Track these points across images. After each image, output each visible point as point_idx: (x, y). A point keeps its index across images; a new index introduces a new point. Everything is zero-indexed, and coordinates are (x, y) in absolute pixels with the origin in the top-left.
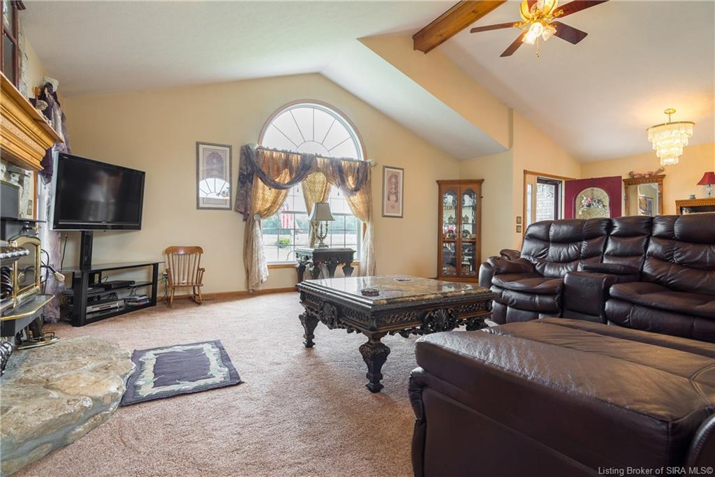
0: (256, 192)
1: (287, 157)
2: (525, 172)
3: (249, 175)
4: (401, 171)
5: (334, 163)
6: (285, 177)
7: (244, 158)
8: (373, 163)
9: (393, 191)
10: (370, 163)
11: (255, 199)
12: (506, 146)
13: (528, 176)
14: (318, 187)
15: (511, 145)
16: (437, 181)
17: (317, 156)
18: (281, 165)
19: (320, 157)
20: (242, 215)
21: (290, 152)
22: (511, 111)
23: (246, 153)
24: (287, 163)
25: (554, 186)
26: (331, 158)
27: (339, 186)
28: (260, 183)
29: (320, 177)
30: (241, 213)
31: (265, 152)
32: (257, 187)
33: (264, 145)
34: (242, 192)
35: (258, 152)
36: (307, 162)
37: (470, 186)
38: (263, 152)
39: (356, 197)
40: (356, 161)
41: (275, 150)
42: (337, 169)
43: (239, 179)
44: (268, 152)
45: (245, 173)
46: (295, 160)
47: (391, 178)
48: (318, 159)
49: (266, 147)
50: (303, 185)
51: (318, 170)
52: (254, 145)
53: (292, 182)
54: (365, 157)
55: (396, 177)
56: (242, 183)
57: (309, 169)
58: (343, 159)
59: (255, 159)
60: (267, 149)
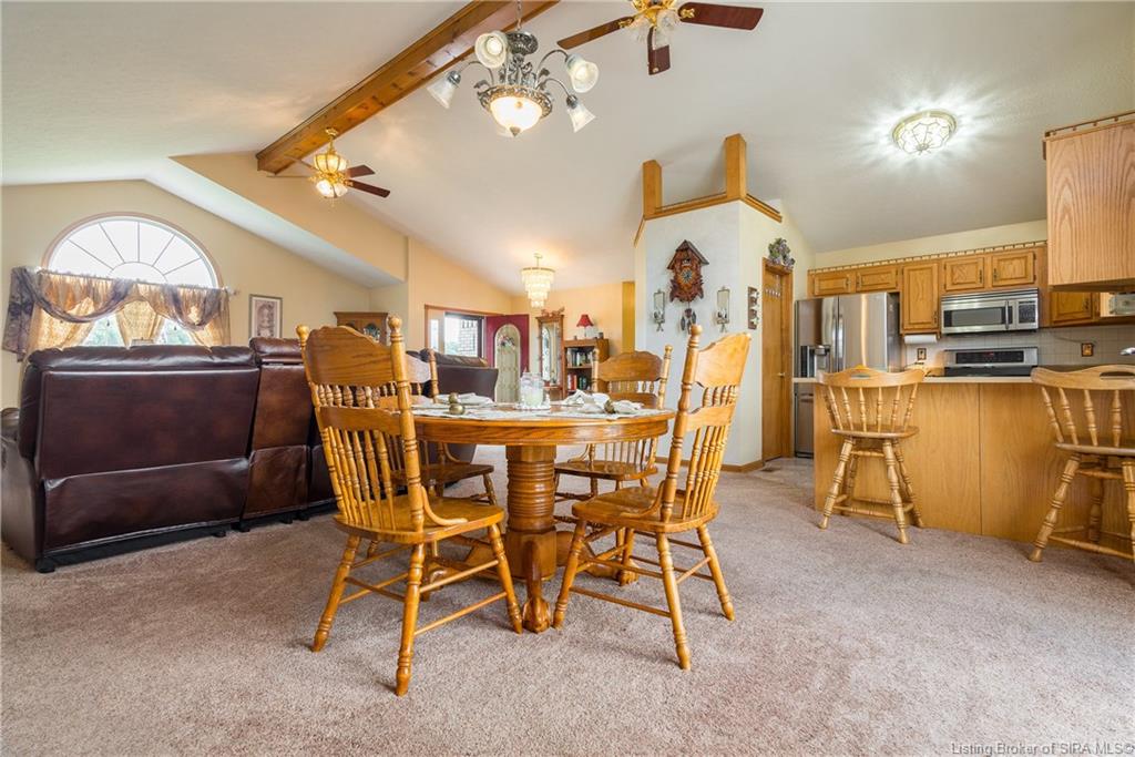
0: (39, 326)
1: (90, 284)
2: (427, 307)
3: (26, 304)
4: (278, 301)
5: (166, 291)
6: (86, 307)
7: (17, 282)
8: (231, 291)
9: (266, 324)
10: (226, 291)
11: (37, 334)
12: (402, 279)
13: (430, 311)
14: (144, 320)
15: (407, 277)
16: (336, 313)
17: (139, 281)
18: (77, 293)
19: (145, 283)
20: (15, 355)
21: (95, 277)
22: (406, 239)
23: (21, 278)
24: (89, 291)
25: (475, 323)
26: (162, 285)
27: (174, 318)
28: (45, 315)
29: (146, 308)
30: (14, 352)
31: (52, 276)
32: (39, 319)
33: (52, 268)
34: (13, 326)
35: (41, 276)
36: (122, 290)
37: (374, 321)
38: (49, 277)
39: (204, 332)
40: (203, 289)
41: (69, 274)
42: (171, 297)
43: (9, 310)
44: (58, 277)
45: (19, 302)
46: (103, 288)
47: (262, 308)
48: (141, 287)
49: (53, 270)
50: (118, 316)
51: (141, 299)
52: (32, 268)
53: (96, 314)
54: (221, 282)
55: (270, 307)
56: (13, 314)
57: (123, 298)
58: (182, 286)
59: (34, 286)
60: (56, 273)
